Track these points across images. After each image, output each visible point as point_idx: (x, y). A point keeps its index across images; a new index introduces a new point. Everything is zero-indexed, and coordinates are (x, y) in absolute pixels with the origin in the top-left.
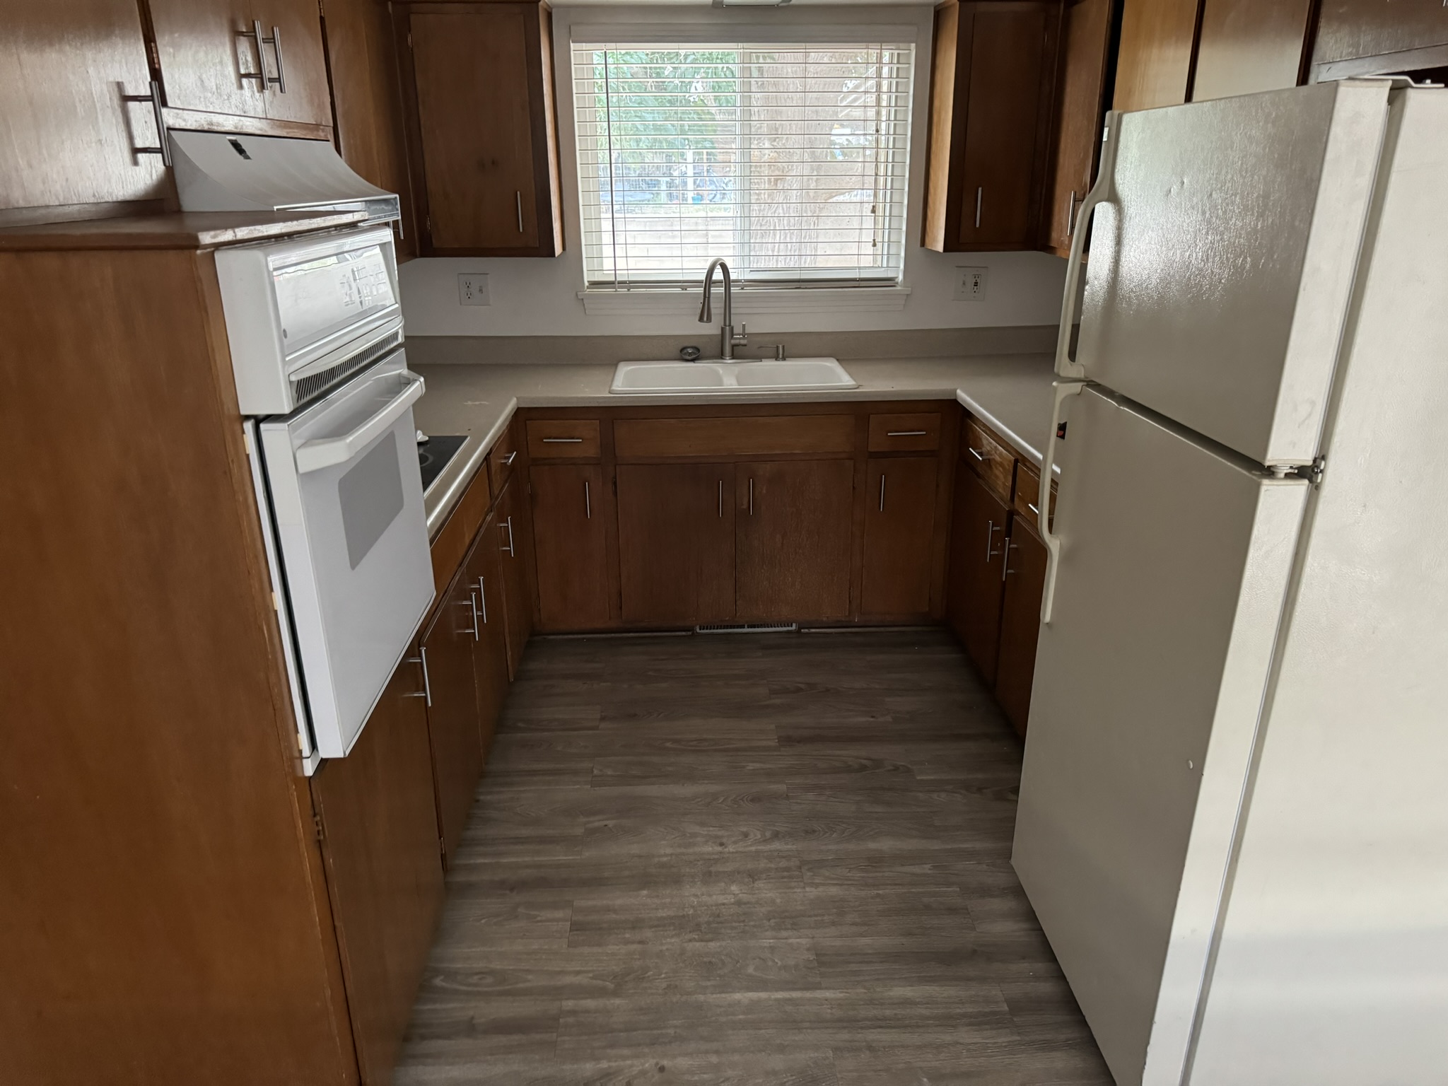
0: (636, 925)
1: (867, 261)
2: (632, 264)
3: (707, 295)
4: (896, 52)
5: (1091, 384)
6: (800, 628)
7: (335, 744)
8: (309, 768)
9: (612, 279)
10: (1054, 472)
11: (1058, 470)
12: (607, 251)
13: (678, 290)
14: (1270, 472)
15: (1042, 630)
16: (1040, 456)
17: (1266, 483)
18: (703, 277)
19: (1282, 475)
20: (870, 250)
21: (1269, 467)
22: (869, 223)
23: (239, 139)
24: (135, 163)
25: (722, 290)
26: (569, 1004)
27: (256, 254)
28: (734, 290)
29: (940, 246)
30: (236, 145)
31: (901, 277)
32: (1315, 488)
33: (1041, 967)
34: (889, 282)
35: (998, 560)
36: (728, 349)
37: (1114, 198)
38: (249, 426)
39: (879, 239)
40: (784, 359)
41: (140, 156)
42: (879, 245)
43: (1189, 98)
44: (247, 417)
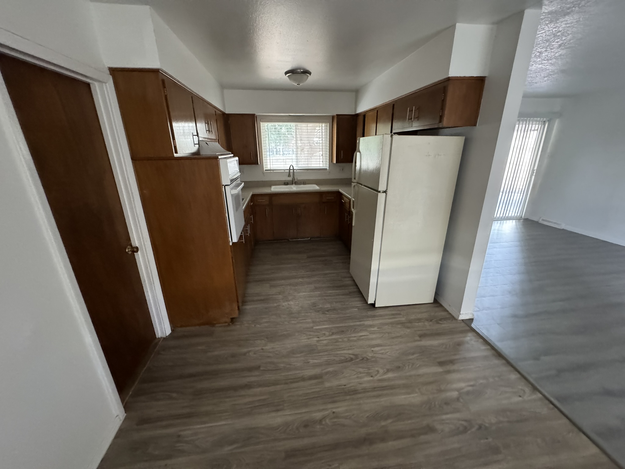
0: (282, 285)
1: (321, 165)
2: (274, 166)
3: (289, 172)
4: (325, 125)
5: (358, 183)
6: (310, 239)
7: (235, 240)
8: (231, 244)
9: (270, 169)
10: (353, 200)
11: (354, 200)
12: (268, 164)
13: (284, 171)
14: (380, 192)
15: (353, 227)
16: (351, 197)
17: (379, 194)
18: (289, 169)
19: (381, 192)
20: (322, 163)
21: (380, 191)
22: (321, 158)
23: (207, 142)
24: (195, 146)
25: (292, 171)
26: (271, 297)
27: (225, 160)
28: (295, 171)
29: (335, 162)
30: (207, 143)
31: (328, 168)
32: (386, 194)
33: (355, 287)
34: (326, 169)
35: (347, 221)
36: (294, 183)
37: (359, 152)
38: (223, 187)
39: (323, 161)
40: (305, 184)
41: (195, 145)
42: (323, 162)
43: (376, 135)
44: (223, 185)
